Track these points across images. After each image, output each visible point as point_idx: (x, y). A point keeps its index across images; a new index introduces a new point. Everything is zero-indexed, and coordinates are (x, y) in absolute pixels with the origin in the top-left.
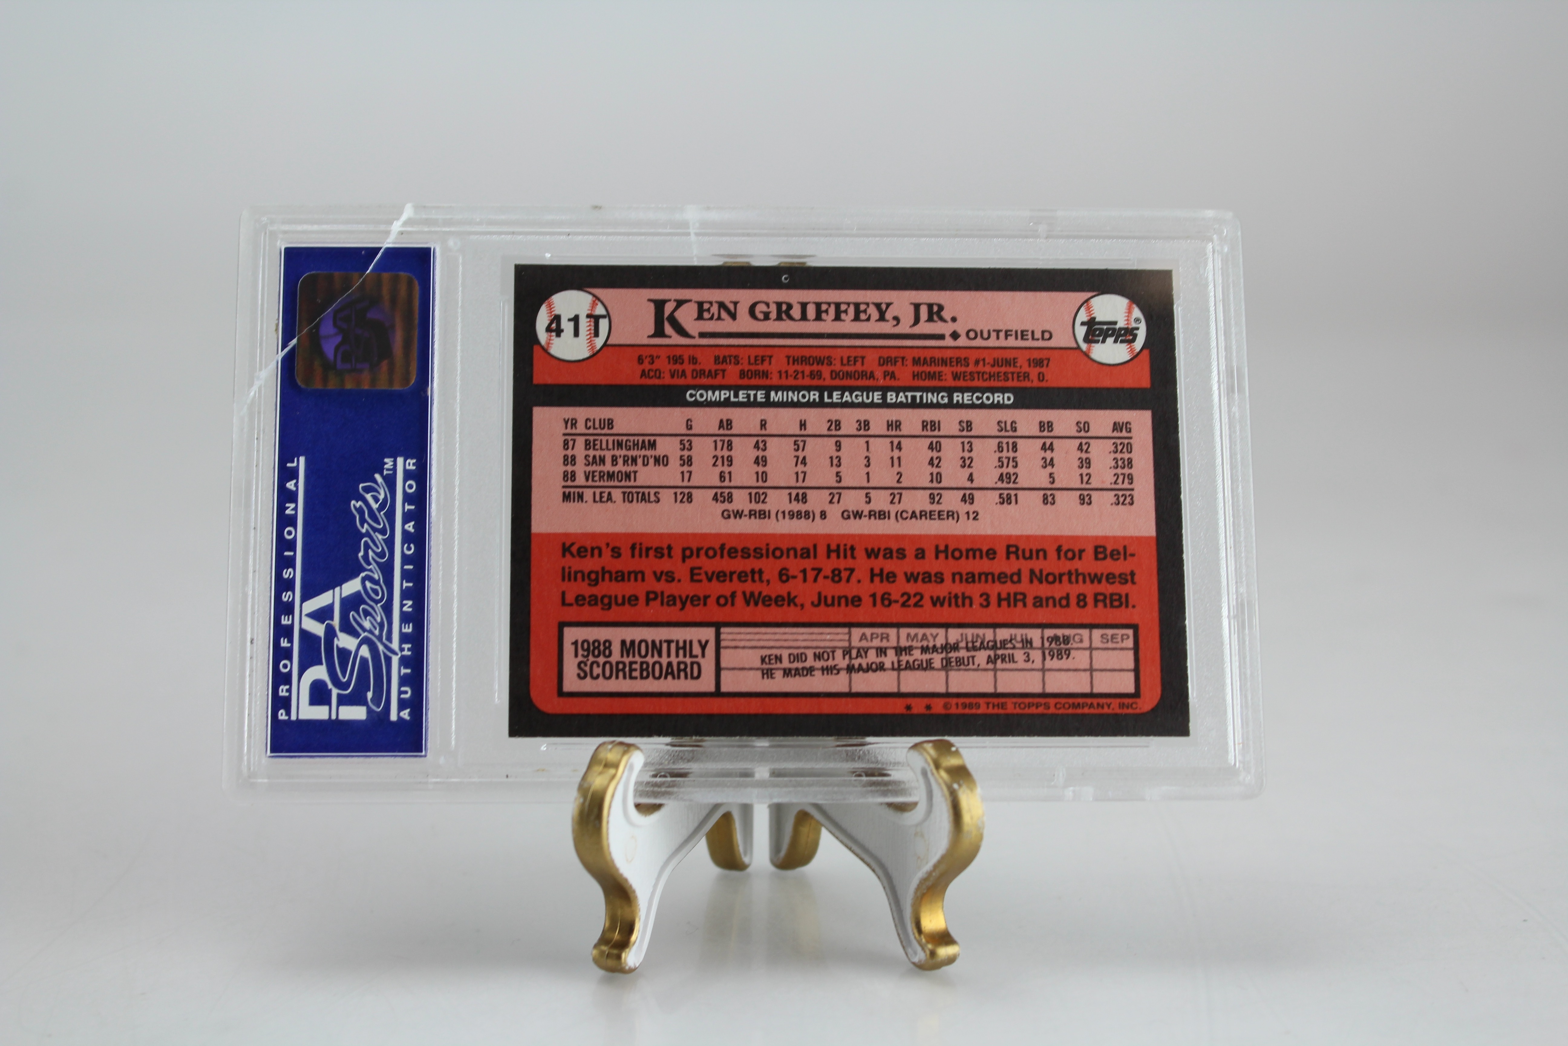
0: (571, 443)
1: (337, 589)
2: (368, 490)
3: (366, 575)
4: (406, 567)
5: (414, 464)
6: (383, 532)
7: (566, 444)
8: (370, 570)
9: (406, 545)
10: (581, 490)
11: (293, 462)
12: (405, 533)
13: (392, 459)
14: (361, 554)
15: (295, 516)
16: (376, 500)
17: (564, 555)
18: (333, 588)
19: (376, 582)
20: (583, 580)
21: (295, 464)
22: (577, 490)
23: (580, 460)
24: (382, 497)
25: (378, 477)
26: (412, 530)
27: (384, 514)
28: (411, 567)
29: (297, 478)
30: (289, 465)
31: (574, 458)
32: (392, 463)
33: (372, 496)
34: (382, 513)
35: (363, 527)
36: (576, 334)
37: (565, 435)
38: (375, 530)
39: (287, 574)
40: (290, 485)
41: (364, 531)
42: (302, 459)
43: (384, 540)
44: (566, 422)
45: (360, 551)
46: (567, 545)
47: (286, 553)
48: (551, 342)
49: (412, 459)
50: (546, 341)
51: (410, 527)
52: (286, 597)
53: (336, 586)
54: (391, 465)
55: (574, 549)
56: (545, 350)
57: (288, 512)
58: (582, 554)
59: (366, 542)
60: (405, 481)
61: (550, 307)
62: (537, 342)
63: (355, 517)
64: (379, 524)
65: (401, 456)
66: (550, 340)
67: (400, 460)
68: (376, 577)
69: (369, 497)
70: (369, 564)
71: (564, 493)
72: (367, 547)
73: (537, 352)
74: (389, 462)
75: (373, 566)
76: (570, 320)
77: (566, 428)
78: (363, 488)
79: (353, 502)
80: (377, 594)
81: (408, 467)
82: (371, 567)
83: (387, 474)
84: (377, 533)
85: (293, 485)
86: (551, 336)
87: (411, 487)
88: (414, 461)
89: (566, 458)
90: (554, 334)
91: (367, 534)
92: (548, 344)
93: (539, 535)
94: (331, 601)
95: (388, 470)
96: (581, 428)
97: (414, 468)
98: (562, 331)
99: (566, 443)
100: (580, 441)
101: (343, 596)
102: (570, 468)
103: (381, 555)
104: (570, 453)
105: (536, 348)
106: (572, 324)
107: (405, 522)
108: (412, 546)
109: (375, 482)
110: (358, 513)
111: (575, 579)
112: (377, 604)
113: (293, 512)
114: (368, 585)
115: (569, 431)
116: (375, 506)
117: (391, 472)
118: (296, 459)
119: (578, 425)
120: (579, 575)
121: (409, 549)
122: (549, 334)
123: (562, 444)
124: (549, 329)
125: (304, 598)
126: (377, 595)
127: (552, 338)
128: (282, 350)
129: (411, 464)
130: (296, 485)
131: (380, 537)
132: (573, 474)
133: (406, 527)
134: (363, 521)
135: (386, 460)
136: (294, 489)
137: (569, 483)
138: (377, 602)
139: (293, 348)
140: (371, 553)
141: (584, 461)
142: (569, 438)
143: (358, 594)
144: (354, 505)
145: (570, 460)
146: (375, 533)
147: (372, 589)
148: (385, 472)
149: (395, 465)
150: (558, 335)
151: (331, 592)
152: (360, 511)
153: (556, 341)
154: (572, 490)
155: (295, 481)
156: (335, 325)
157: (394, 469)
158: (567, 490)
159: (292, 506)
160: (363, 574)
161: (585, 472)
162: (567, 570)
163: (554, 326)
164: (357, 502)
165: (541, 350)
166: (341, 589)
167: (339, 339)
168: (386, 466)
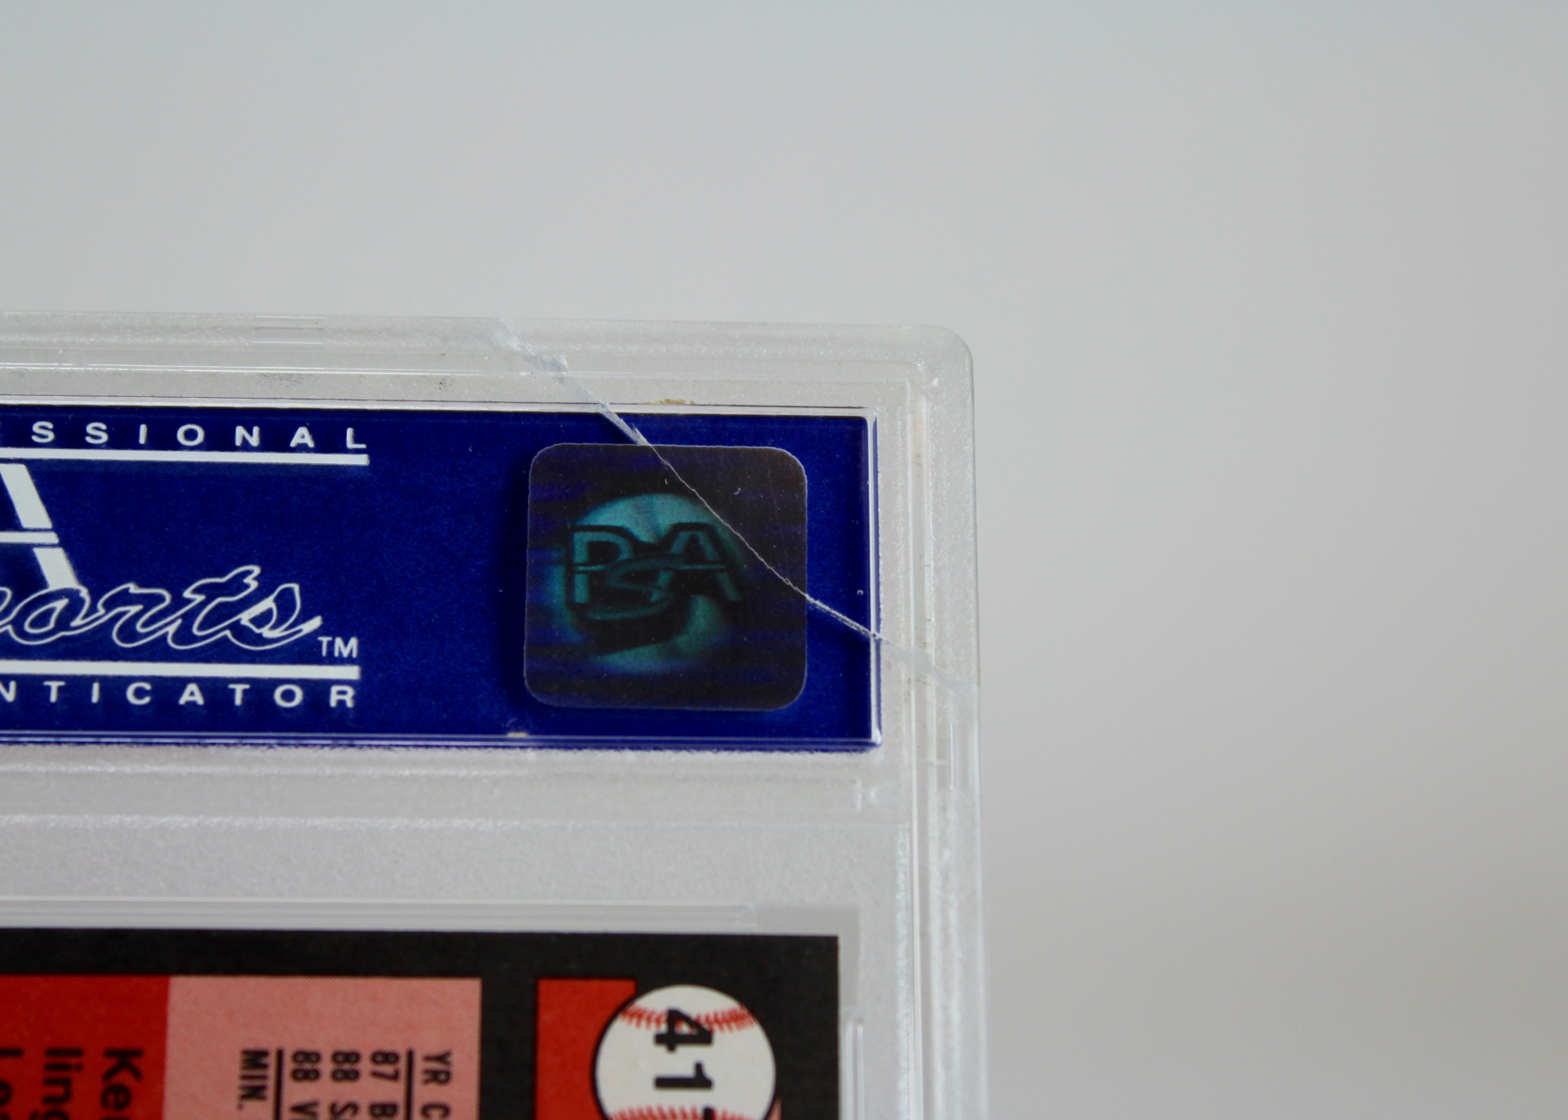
0: (388, 1069)
1: (53, 538)
2: (285, 603)
3: (82, 602)
4: (96, 687)
5: (341, 703)
6: (185, 634)
7: (385, 1057)
8: (93, 609)
9: (147, 686)
10: (270, 1093)
11: (356, 440)
12: (181, 683)
13: (355, 655)
14: (133, 588)
15: (231, 447)
16: (262, 620)
17: (109, 1053)
18: (56, 529)
19: (64, 622)
20: (48, 1100)
21: (350, 444)
22: (271, 1083)
23: (346, 1092)
24: (266, 632)
25: (315, 623)
26: (184, 699)
27: (225, 638)
28: (95, 698)
29: (320, 448)
30: (350, 432)
31: (353, 1076)
32: (345, 654)
33: (270, 611)
34: (228, 633)
35: (197, 591)
36: (663, 1083)
37: (410, 1055)
38: (189, 618)
39: (96, 431)
40: (302, 436)
41: (187, 594)
42: (362, 460)
43: (164, 637)
44: (442, 1058)
45: (141, 585)
46: (136, 1062)
47: (143, 429)
48: (644, 1023)
49: (355, 698)
50: (644, 1011)
51: (192, 695)
52: (43, 429)
53: (60, 536)
54: (340, 653)
55: (125, 1078)
56: (622, 1008)
57: (240, 431)
58: (111, 1098)
59: (160, 599)
60: (302, 683)
61: (732, 1019)
62: (642, 989)
63: (222, 575)
64: (202, 627)
65: (363, 673)
66: (649, 1019)
67: (352, 672)
68: (77, 622)
69: (268, 603)
70: (109, 605)
71: (264, 1053)
72: (150, 601)
73: (621, 988)
74: (351, 647)
75: (102, 615)
76: (699, 1067)
77: (428, 1058)
78: (290, 591)
79: (256, 570)
80: (38, 622)
81: (335, 689)
82: (101, 611)
83: (320, 644)
84: (179, 621)
85: (302, 441)
86: (658, 1021)
87: (288, 696)
88: (350, 704)
89: (353, 1057)
90: (663, 1028)
91: (179, 602)
92: (639, 1015)
93: (163, 998)
94: (25, 524)
95: (331, 645)
96: (424, 1093)
97: (333, 703)
98: (671, 1048)
99: (389, 1057)
100: (393, 1092)
101: (38, 552)
102: (326, 1067)
103: (128, 632)
104: (365, 1066)
105: (627, 986)
106: (688, 1071)
107: (203, 683)
108: (146, 700)
109: (305, 617)
110: (230, 581)
111: (49, 1082)
112: (12, 623)
113: (238, 442)
114: (60, 605)
115: (420, 1065)
116: (245, 618)
117: (324, 652)
118: (363, 446)
119: (433, 1086)
120: (59, 1090)
121: (139, 693)
122: (664, 1018)
123: (388, 1047)
124: (674, 1017)
125: (33, 466)
126: (34, 624)
127: (653, 1025)
128: (621, 415)
129: (341, 697)
130: (302, 448)
131: (171, 629)
132: (312, 1075)
133: (192, 687)
134: (211, 592)
135: (353, 642)
136: (293, 444)
137: (289, 1066)
138: (17, 624)
139: (625, 439)
140: (134, 609)
141: (342, 1103)
142: (402, 1065)
143: (41, 582)
144: (249, 573)
145: (347, 1067)
146: (182, 617)
147: (48, 613)
148: (325, 640)
149: (341, 661)
150: (660, 1039)
151: (47, 523)
152: (237, 585)
153: (645, 1034)
154: (271, 1072)
155: (311, 444)
156: (678, 528)
157: (332, 660)
158: (271, 1060)
159: (254, 441)
160: (84, 593)
161: (315, 1104)
162: (74, 1061)
163: (684, 1029)
164: (256, 579)
165: (621, 999)
166: (53, 546)
167: (644, 535)
168: (339, 641)
